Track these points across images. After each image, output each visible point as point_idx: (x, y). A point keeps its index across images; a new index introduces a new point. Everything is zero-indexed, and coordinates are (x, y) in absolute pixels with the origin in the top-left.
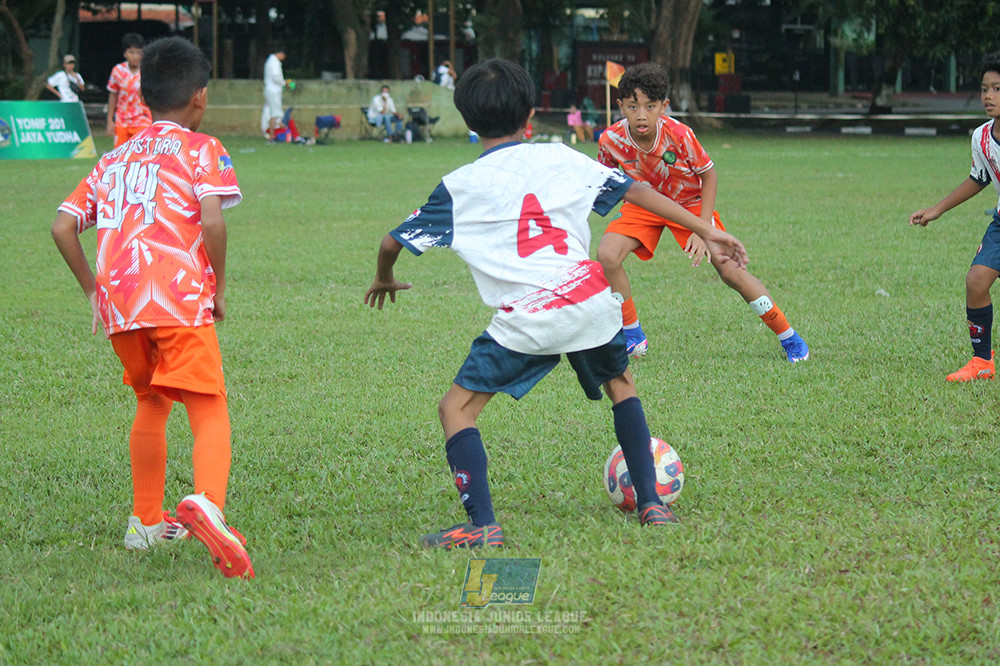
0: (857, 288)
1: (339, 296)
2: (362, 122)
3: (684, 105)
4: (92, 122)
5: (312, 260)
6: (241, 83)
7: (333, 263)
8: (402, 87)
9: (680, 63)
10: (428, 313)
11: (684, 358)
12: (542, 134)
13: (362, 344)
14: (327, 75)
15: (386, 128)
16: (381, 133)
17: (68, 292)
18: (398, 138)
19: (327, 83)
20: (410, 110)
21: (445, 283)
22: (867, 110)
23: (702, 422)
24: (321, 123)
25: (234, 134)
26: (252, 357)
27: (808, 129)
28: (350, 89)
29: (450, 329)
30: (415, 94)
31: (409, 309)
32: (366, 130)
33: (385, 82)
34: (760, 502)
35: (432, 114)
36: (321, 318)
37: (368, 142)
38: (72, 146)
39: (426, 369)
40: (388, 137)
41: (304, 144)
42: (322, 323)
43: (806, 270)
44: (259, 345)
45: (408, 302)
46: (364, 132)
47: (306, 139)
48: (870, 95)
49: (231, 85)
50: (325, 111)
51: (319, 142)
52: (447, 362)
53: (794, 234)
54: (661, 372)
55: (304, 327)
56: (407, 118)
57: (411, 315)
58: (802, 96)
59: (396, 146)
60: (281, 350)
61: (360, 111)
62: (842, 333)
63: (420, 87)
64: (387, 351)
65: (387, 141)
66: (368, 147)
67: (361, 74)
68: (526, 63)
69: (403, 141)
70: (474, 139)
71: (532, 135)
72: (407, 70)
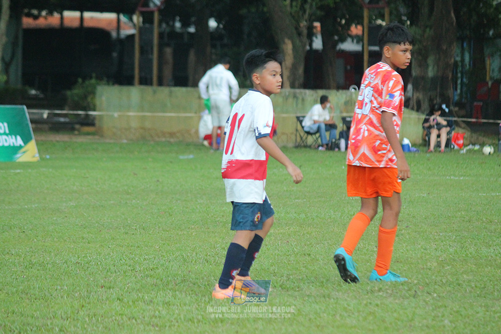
2: (297, 130)
4: (34, 126)
6: (180, 91)
7: (272, 268)
8: (337, 97)
15: (320, 136)
16: (315, 141)
18: (332, 146)
25: (172, 140)
28: (286, 98)
30: (348, 104)
32: (301, 138)
37: (303, 149)
38: (15, 149)
40: (322, 146)
46: (299, 139)
49: (171, 92)
59: (331, 153)
61: (295, 120)
63: (353, 95)
65: (320, 148)
67: (297, 83)
68: (459, 75)
69: (337, 149)
70: (406, 148)
71: (464, 145)
72: (341, 80)
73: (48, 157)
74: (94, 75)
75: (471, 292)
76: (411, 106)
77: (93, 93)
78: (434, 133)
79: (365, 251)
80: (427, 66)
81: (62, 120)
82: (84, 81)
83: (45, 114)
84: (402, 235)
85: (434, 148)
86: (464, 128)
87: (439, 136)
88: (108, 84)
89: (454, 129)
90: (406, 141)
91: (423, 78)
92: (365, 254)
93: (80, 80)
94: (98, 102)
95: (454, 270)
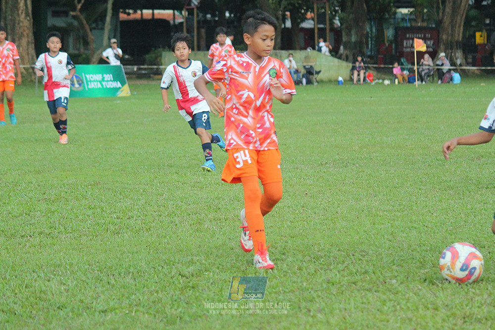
3: (458, 62)
4: (127, 76)
8: (300, 54)
9: (456, 38)
10: (318, 180)
11: (462, 204)
12: (379, 79)
17: (116, 171)
18: (299, 82)
20: (304, 67)
21: (326, 163)
26: (220, 206)
29: (330, 189)
30: (307, 58)
31: (307, 178)
33: (291, 52)
35: (317, 69)
38: (117, 89)
39: (317, 211)
44: (223, 199)
45: (306, 175)
52: (329, 208)
54: (449, 212)
57: (308, 181)
63: (310, 54)
64: (295, 202)
67: (277, 47)
68: (369, 39)
69: (301, 84)
70: (340, 83)
71: (373, 80)
72: (303, 45)
73: (136, 93)
74: (161, 46)
75: (377, 163)
76: (343, 58)
77: (161, 56)
78: (356, 73)
79: (317, 141)
80: (351, 36)
81: (143, 72)
82: (155, 49)
83: (135, 68)
84: (339, 132)
85: (357, 82)
86: (373, 70)
87: (359, 75)
88: (170, 51)
89: (367, 71)
90: (340, 79)
91: (349, 42)
92: (317, 143)
93: (153, 49)
94: (163, 61)
95: (368, 151)
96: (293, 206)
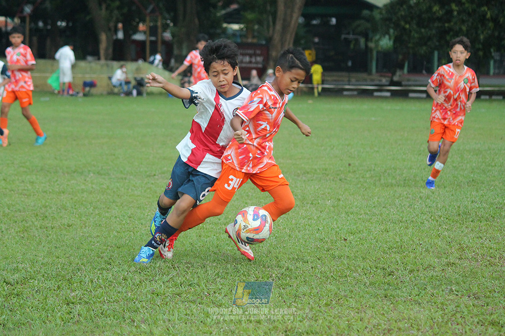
0: (382, 181)
1: (95, 181)
2: (108, 85)
5: (80, 161)
7: (92, 163)
8: (131, 66)
10: (145, 191)
11: (287, 219)
13: (108, 208)
14: (90, 58)
15: (122, 88)
16: (119, 91)
18: (129, 94)
19: (90, 62)
20: (135, 79)
22: (387, 83)
23: (297, 255)
24: (86, 84)
25: (37, 90)
26: (47, 214)
27: (355, 93)
28: (102, 66)
30: (138, 70)
31: (135, 189)
34: (329, 300)
36: (85, 193)
37: (112, 95)
39: (144, 223)
40: (123, 93)
41: (76, 96)
42: (86, 196)
43: (355, 171)
44: (51, 208)
45: (134, 186)
46: (110, 90)
47: (78, 93)
48: (390, 75)
50: (88, 78)
51: (85, 95)
53: (348, 151)
55: (76, 198)
56: (133, 83)
57: (136, 192)
58: (353, 75)
59: (127, 98)
60: (63, 211)
61: (107, 78)
62: (374, 207)
64: (123, 212)
65: (123, 95)
66: (112, 99)
69: (131, 96)
72: (134, 56)
80: (182, 49)
91: (180, 56)
96: (120, 216)
